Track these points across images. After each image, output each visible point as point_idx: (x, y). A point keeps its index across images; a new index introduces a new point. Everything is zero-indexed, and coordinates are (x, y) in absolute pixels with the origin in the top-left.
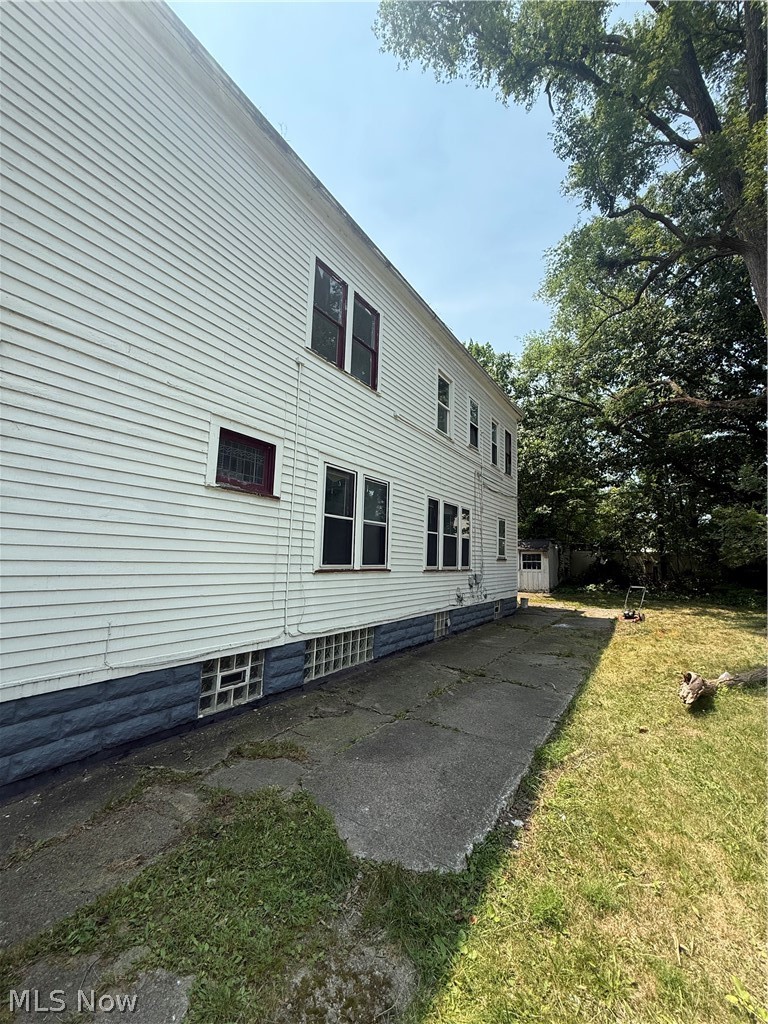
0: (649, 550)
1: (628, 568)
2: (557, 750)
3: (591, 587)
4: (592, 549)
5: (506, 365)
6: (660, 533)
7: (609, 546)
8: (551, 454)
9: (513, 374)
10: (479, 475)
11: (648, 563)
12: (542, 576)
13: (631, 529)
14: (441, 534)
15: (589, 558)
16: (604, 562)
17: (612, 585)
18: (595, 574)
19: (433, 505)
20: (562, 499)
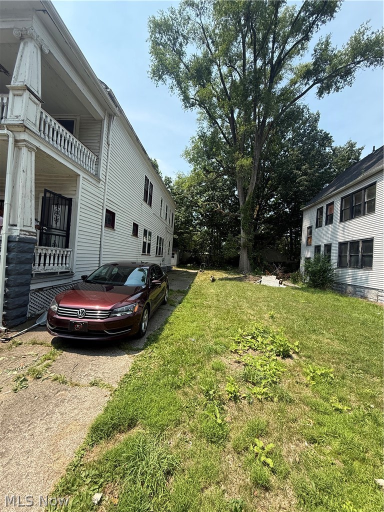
0: (207, 253)
1: (200, 259)
2: (192, 285)
3: (189, 265)
4: (191, 252)
5: (168, 181)
6: (210, 248)
7: (195, 251)
8: (183, 219)
9: (171, 184)
10: (166, 228)
11: (206, 258)
12: (174, 261)
13: (202, 246)
14: (159, 246)
15: (188, 255)
16: (193, 257)
17: (195, 264)
18: (190, 260)
19: (158, 237)
20: (182, 233)
